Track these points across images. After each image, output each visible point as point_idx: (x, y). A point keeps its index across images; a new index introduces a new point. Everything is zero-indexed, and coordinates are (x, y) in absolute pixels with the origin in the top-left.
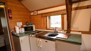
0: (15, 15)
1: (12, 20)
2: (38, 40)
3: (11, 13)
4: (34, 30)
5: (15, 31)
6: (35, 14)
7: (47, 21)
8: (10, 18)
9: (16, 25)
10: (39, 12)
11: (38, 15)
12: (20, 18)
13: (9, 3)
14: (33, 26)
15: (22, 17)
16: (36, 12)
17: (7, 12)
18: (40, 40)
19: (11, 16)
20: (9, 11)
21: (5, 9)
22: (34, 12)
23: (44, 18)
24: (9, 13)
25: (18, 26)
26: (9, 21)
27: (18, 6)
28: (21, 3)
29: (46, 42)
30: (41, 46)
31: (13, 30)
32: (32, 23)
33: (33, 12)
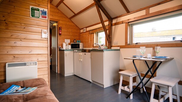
0: (64, 32)
1: (61, 37)
2: (79, 54)
3: (61, 30)
4: (81, 47)
5: (62, 47)
6: (84, 32)
7: (93, 38)
8: (60, 34)
9: (64, 42)
10: (88, 29)
11: (87, 32)
12: (69, 35)
13: (60, 22)
14: (80, 43)
15: (71, 34)
16: (85, 28)
17: (58, 30)
18: (81, 54)
19: (60, 33)
20: (60, 29)
21: (57, 27)
22: (84, 29)
23: (92, 35)
24: (59, 30)
25: (66, 43)
26: (59, 37)
27: (68, 23)
28: (71, 21)
29: (85, 54)
30: (81, 60)
31: (60, 46)
32: (80, 41)
33: (82, 30)
